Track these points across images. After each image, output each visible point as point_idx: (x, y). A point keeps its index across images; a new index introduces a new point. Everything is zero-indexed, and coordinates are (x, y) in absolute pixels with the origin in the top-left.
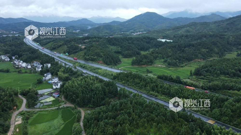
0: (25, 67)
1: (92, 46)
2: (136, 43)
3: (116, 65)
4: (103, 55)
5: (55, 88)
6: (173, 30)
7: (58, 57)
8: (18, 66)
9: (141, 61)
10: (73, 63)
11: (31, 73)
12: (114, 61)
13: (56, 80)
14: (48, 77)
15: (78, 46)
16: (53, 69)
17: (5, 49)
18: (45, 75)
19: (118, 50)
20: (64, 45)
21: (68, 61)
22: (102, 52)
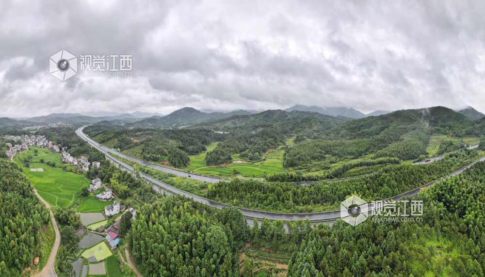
0: (71, 163)
4: (168, 153)
12: (183, 161)
16: (104, 171)
22: (166, 148)
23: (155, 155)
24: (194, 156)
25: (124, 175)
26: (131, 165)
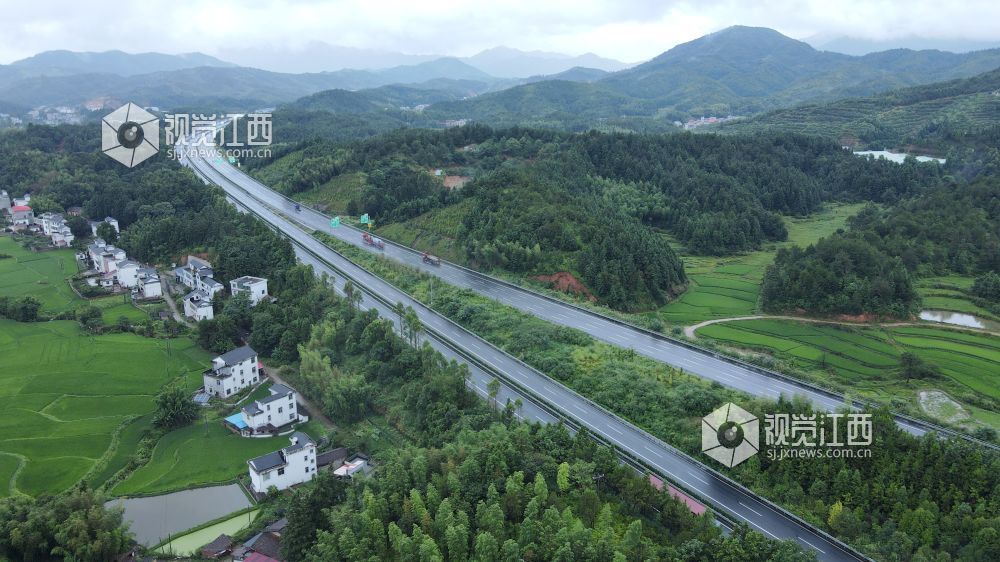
0: (130, 289)
1: (509, 180)
2: (744, 168)
3: (662, 302)
4: (578, 238)
5: (266, 491)
6: (905, 104)
7: (317, 234)
8: (100, 276)
9: (833, 288)
10: (396, 278)
11: (152, 336)
12: (648, 279)
13: (280, 410)
14: (236, 374)
15: (427, 178)
16: (278, 317)
17: (68, 179)
18: (220, 361)
19: (651, 208)
20: (354, 169)
21: (369, 262)
22: (571, 218)
23: (516, 246)
24: (713, 262)
25: (361, 327)
26: (405, 287)
